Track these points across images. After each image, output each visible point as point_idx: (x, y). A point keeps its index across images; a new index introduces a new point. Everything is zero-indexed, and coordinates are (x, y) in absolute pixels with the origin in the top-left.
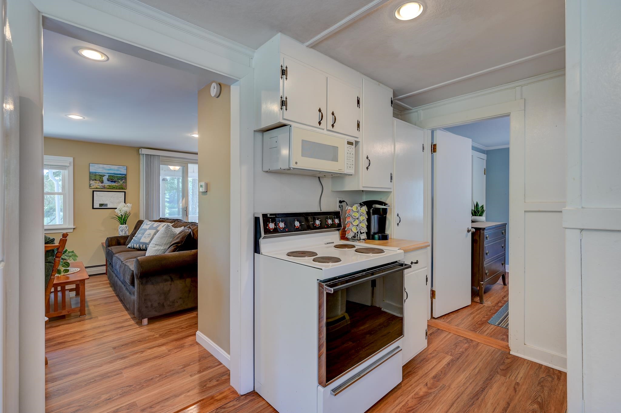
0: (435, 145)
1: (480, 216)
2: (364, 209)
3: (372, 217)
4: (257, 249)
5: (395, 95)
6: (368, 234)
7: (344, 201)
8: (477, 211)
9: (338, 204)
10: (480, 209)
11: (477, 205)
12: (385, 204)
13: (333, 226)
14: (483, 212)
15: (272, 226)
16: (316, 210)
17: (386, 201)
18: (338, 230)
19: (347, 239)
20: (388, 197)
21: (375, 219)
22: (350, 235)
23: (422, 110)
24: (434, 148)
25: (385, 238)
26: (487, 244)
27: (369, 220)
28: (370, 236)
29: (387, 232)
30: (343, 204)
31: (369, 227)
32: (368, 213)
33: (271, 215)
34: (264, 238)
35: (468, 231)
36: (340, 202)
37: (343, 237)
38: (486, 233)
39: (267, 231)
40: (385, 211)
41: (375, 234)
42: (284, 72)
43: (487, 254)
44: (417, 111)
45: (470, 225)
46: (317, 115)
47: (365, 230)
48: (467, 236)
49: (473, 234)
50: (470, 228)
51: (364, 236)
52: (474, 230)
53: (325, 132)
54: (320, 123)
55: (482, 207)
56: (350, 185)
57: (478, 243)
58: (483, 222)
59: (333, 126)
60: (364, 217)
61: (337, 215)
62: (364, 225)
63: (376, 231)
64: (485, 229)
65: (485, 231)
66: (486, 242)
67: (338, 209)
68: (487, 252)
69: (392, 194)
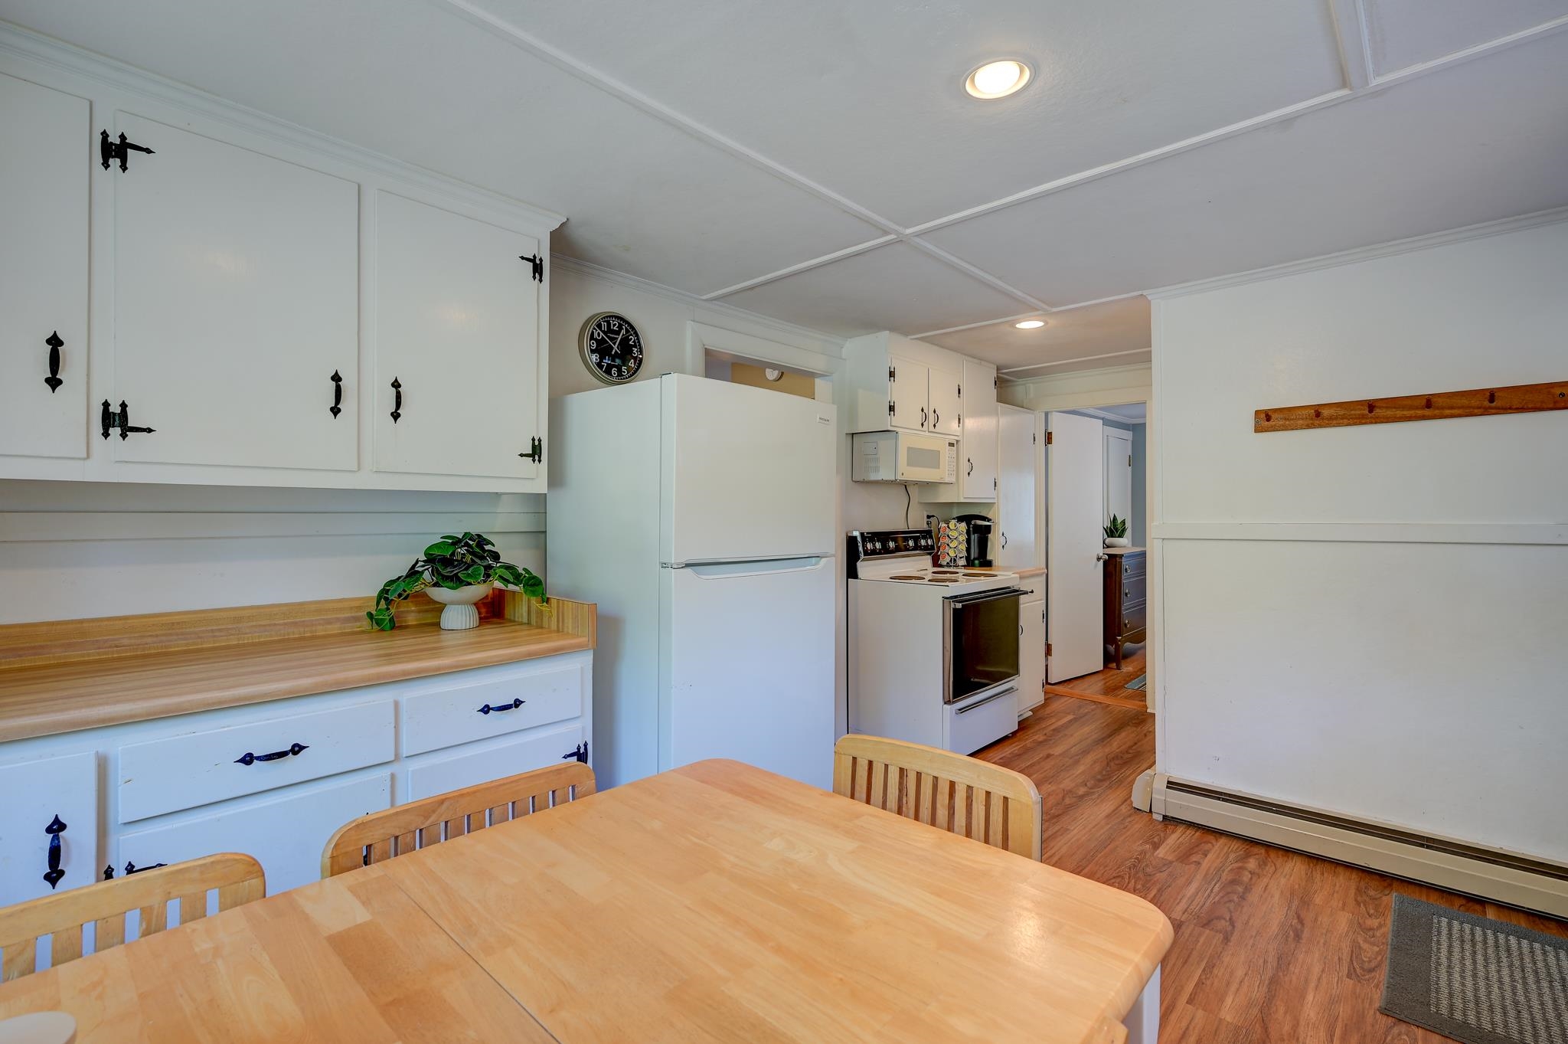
0: (1050, 434)
1: (1120, 536)
2: (963, 526)
3: (972, 537)
4: (852, 573)
5: (998, 369)
6: (968, 558)
7: (933, 516)
8: (1114, 530)
9: (926, 520)
10: (1119, 526)
11: (1115, 518)
12: (989, 520)
13: (926, 548)
14: (1124, 530)
15: (869, 546)
16: (902, 527)
17: (988, 514)
18: (930, 554)
19: (941, 566)
20: (990, 510)
21: (974, 537)
22: (944, 561)
23: (1033, 383)
24: (1049, 438)
25: (988, 564)
26: (1127, 579)
27: (968, 541)
28: (970, 563)
29: (989, 557)
30: (931, 519)
31: (968, 550)
32: (968, 533)
33: (868, 533)
34: (863, 560)
35: (1099, 559)
36: (928, 517)
37: (936, 562)
38: (1125, 563)
39: (866, 553)
40: (988, 529)
41: (975, 559)
42: (892, 374)
43: (1126, 594)
44: (1024, 384)
45: (1100, 551)
46: (919, 416)
47: (965, 554)
48: (1096, 566)
49: (1105, 563)
50: (1101, 554)
51: (963, 562)
52: (1107, 557)
53: (927, 433)
54: (922, 425)
55: (1123, 522)
56: (946, 496)
57: (1114, 577)
58: (1124, 545)
59: (935, 426)
60: (964, 537)
61: (927, 534)
62: (963, 547)
63: (976, 556)
64: (1123, 555)
65: (1123, 559)
66: (1124, 575)
67: (925, 527)
68: (1127, 591)
69: (996, 505)
